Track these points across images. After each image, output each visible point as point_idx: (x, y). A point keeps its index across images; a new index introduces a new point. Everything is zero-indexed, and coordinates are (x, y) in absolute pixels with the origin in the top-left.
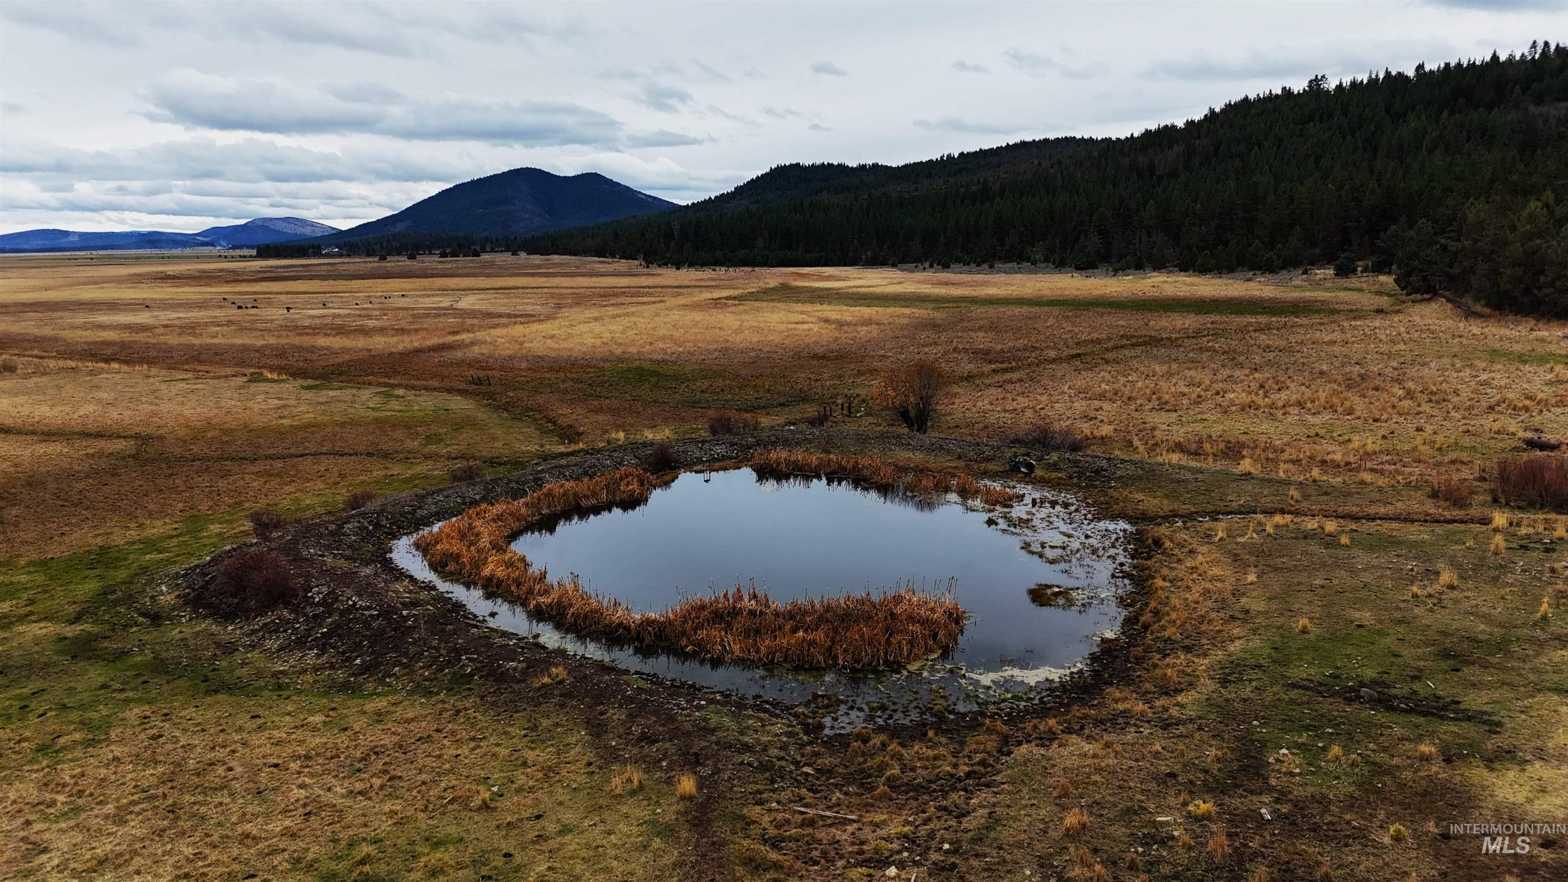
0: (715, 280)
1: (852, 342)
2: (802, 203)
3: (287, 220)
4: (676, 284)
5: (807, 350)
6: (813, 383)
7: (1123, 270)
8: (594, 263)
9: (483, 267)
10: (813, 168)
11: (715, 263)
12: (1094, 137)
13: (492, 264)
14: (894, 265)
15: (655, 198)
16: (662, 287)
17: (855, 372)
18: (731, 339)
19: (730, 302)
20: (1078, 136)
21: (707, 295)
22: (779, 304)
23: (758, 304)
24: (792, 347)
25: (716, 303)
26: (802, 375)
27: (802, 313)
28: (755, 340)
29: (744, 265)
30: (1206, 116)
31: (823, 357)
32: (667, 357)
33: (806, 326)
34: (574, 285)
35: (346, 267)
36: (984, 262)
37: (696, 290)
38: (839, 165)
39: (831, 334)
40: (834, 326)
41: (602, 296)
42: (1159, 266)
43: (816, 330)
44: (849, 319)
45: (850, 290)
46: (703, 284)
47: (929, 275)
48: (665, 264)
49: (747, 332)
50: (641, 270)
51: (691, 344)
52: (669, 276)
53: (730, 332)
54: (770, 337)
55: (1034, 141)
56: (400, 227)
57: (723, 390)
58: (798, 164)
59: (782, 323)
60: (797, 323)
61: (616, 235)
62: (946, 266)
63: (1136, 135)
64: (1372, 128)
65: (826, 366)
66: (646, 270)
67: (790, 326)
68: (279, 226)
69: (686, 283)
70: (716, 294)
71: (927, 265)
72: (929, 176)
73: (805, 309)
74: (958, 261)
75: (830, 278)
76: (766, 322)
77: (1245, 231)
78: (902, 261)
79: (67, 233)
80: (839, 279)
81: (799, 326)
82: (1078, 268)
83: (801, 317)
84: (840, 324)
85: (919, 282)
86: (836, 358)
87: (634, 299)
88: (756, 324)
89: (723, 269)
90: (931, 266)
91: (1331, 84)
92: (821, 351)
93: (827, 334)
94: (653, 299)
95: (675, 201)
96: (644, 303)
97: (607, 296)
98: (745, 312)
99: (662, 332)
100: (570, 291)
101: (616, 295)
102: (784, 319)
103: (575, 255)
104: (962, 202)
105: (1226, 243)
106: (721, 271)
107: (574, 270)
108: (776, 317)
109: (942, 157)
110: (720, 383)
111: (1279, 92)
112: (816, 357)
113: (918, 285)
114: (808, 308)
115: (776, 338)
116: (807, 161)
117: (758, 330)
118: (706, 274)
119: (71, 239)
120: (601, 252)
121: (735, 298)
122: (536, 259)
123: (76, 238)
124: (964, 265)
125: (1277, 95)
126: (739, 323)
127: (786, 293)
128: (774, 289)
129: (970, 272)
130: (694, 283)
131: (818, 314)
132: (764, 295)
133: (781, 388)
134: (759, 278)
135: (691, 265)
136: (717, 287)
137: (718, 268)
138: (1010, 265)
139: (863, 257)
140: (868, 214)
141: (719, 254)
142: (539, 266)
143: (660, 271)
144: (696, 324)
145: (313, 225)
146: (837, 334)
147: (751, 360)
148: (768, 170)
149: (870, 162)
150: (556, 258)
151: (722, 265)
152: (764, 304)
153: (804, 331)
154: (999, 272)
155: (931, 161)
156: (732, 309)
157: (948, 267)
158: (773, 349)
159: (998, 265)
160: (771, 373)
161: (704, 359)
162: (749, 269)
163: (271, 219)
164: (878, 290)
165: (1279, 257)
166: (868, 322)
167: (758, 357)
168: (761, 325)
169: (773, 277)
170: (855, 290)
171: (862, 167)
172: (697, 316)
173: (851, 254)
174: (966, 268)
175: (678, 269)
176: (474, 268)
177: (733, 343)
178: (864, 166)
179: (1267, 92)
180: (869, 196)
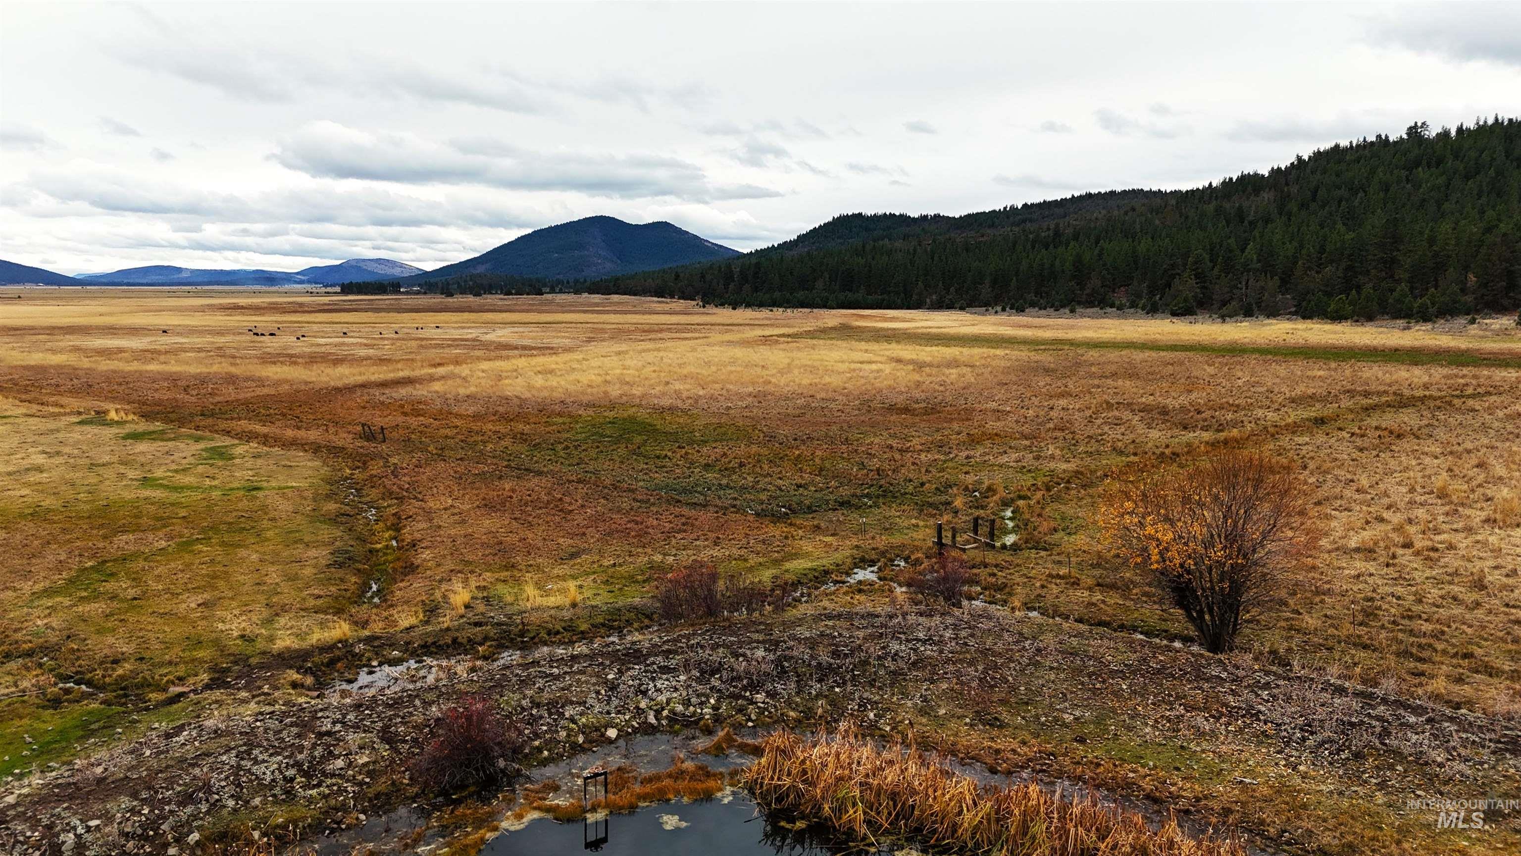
0: (770, 319)
1: (942, 388)
2: (864, 247)
3: (379, 261)
4: (729, 322)
5: (879, 398)
6: (897, 456)
7: (1231, 317)
8: (653, 302)
9: (540, 305)
10: (875, 218)
11: (774, 304)
12: (1163, 190)
13: (551, 302)
14: (962, 308)
15: (721, 246)
16: (712, 325)
17: (963, 437)
18: (773, 380)
19: (782, 339)
20: (1146, 189)
21: (759, 332)
22: (839, 342)
23: (815, 342)
24: (856, 393)
25: (766, 340)
26: (877, 440)
27: (866, 351)
28: (805, 382)
29: (802, 307)
30: (1292, 164)
31: (906, 410)
32: (680, 404)
33: (874, 367)
34: (622, 321)
35: (409, 302)
36: (1063, 306)
37: (747, 328)
38: (901, 216)
39: (909, 377)
40: (911, 367)
41: (644, 331)
42: (1273, 313)
43: (887, 371)
44: (928, 359)
45: (920, 331)
46: (757, 322)
47: (1003, 317)
48: (722, 305)
49: (796, 372)
50: (697, 309)
51: (717, 386)
52: (725, 314)
53: (774, 371)
54: (827, 379)
55: (1100, 193)
56: (481, 269)
57: (741, 465)
58: (860, 214)
59: (842, 362)
60: (861, 363)
61: (677, 276)
62: (1020, 310)
63: (1214, 185)
64: (1492, 172)
65: (914, 425)
66: (702, 309)
67: (853, 366)
68: (371, 267)
69: (740, 321)
70: (768, 332)
71: (999, 309)
72: (992, 226)
73: (870, 348)
74: (1033, 305)
75: (893, 319)
76: (822, 360)
77: (1384, 274)
78: (970, 305)
79: (179, 270)
80: (904, 320)
81: (866, 367)
82: (1174, 314)
83: (866, 357)
84: (920, 366)
85: (995, 324)
86: (926, 412)
87: (678, 335)
88: (809, 363)
89: (781, 310)
90: (1004, 310)
91: (1433, 131)
92: (900, 400)
93: (905, 377)
94: (697, 335)
95: (740, 250)
96: (686, 339)
97: (649, 331)
98: (799, 349)
99: (690, 369)
100: (614, 326)
101: (661, 331)
102: (845, 357)
103: (635, 295)
104: (1033, 247)
105: (1359, 288)
106: (779, 312)
107: (630, 308)
108: (835, 355)
109: (1005, 208)
110: (742, 449)
111: (1374, 139)
112: (892, 409)
113: (995, 327)
114: (874, 346)
115: (834, 381)
116: (869, 211)
117: (812, 369)
118: (764, 314)
119: (184, 275)
120: (660, 293)
121: (789, 336)
122: (596, 298)
123: (188, 274)
124: (1040, 309)
125: (1372, 142)
126: (787, 361)
127: (845, 332)
128: (834, 329)
129: (1048, 316)
130: (747, 322)
131: (887, 353)
132: (823, 333)
133: (842, 465)
134: (817, 319)
135: (749, 305)
136: (772, 325)
137: (775, 309)
138: (1092, 310)
139: (928, 300)
140: (932, 258)
141: (777, 294)
142: (597, 305)
143: (715, 310)
144: (734, 362)
145: (402, 266)
146: (917, 377)
147: (797, 412)
148: (830, 219)
149: (931, 213)
150: (615, 298)
151: (780, 306)
152: (821, 342)
153: (872, 372)
154: (1082, 316)
155: (994, 211)
156: (782, 346)
157: (1023, 311)
158: (830, 395)
159: (1079, 310)
160: (827, 436)
161: (729, 408)
162: (809, 310)
163: (364, 260)
164: (952, 331)
165: (1433, 304)
166: (954, 363)
167: (807, 406)
168: (815, 364)
169: (832, 317)
170: (925, 331)
171: (924, 218)
172: (739, 352)
173: (915, 297)
174: (1043, 312)
175: (734, 309)
176: (533, 305)
177: (776, 385)
178: (926, 217)
179: (1361, 139)
180: (934, 241)
